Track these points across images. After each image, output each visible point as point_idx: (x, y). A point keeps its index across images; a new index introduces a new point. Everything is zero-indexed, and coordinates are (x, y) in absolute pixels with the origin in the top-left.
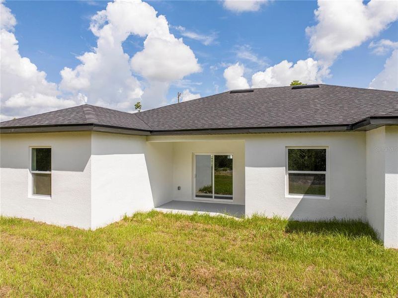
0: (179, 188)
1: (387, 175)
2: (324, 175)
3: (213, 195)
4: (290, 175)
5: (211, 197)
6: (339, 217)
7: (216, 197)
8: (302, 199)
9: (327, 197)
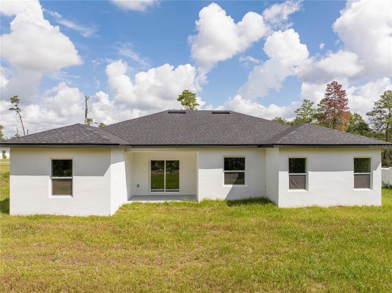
0: (138, 186)
1: (280, 172)
2: (244, 173)
3: (165, 190)
4: (225, 173)
5: (164, 191)
6: (253, 196)
7: (166, 191)
8: (232, 188)
9: (246, 185)
